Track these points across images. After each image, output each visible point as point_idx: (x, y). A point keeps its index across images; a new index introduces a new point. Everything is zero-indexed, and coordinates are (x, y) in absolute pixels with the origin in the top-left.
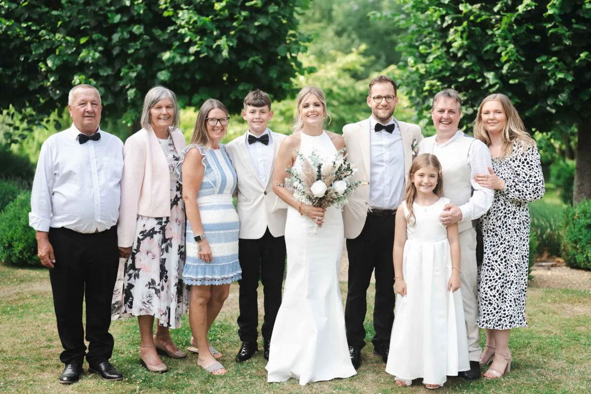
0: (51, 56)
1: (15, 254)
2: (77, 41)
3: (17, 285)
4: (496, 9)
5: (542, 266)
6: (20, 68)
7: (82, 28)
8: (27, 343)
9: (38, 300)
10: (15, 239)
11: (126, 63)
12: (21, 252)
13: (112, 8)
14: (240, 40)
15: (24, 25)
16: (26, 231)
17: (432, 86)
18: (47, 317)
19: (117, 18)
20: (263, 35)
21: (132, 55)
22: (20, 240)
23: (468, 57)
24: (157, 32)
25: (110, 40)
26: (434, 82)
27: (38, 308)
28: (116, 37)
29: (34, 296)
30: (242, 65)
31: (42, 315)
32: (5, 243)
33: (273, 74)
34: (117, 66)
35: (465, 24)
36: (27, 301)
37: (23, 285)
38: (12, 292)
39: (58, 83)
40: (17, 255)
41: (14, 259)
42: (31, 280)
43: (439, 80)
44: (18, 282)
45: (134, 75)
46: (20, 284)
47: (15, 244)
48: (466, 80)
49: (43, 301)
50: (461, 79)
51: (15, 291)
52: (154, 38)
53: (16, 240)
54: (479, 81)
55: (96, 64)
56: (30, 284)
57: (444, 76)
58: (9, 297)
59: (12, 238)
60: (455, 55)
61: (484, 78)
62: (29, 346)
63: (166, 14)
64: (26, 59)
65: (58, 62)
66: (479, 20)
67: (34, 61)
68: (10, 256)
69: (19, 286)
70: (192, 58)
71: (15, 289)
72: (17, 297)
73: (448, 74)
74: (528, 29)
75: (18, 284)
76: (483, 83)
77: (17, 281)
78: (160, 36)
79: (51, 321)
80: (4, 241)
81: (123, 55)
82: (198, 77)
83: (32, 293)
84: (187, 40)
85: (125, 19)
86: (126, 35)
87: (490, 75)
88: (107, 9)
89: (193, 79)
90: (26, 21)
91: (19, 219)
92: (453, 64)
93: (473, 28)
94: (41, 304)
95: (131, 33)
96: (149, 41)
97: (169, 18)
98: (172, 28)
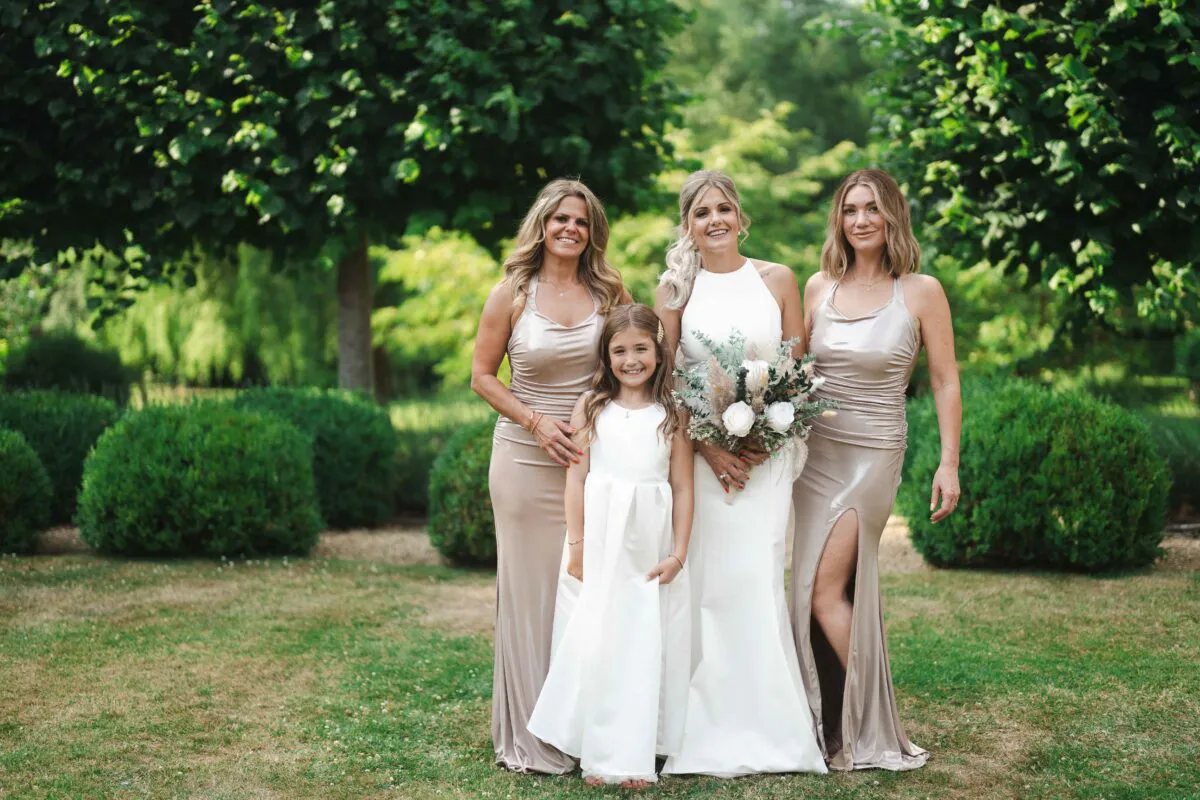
0: (176, 139)
1: (121, 532)
2: (227, 109)
3: (128, 592)
4: (1064, 14)
5: (1181, 531)
6: (116, 166)
7: (237, 81)
8: (161, 699)
9: (173, 618)
10: (119, 499)
11: (325, 148)
12: (132, 528)
14: (549, 94)
15: (124, 81)
16: (140, 486)
17: (940, 173)
18: (194, 651)
19: (306, 58)
21: (337, 129)
22: (129, 503)
23: (1010, 112)
24: (385, 83)
25: (293, 103)
26: (944, 165)
27: (175, 635)
28: (304, 98)
29: (164, 611)
31: (184, 647)
32: (100, 511)
34: (306, 153)
36: (151, 622)
37: (140, 592)
38: (120, 605)
39: (190, 192)
40: (125, 533)
41: (118, 542)
42: (155, 581)
43: (955, 159)
44: (130, 585)
45: (340, 169)
46: (134, 590)
47: (120, 511)
48: (1010, 158)
49: (182, 619)
50: (1000, 158)
51: (127, 603)
52: (381, 96)
53: (122, 504)
54: (1037, 161)
55: (267, 153)
56: (153, 588)
57: (964, 153)
58: (115, 614)
59: (114, 499)
60: (985, 109)
61: (1048, 154)
62: (166, 705)
63: (401, 46)
65: (192, 150)
66: (1030, 37)
68: (111, 535)
69: (132, 593)
70: (458, 131)
71: (125, 600)
72: (131, 615)
73: (972, 147)
74: (1133, 51)
75: (130, 589)
76: (1046, 164)
77: (127, 584)
78: (392, 89)
79: (203, 658)
80: (99, 505)
81: (320, 131)
82: (468, 172)
83: (160, 606)
84: (446, 95)
85: (322, 60)
86: (324, 93)
87: (1058, 148)
88: (285, 41)
89: (457, 175)
90: (125, 71)
91: (127, 461)
92: (983, 127)
93: (1018, 55)
94: (180, 626)
95: (333, 88)
96: (372, 101)
97: (409, 52)
98: (415, 74)
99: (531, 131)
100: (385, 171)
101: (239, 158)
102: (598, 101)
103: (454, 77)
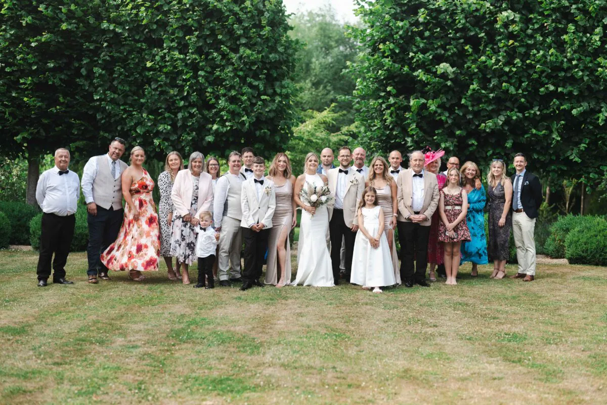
0: (139, 127)
6: (117, 134)
7: (160, 111)
11: (186, 131)
13: (178, 98)
14: (258, 118)
15: (122, 108)
19: (182, 103)
20: (272, 115)
21: (190, 126)
23: (396, 128)
24: (206, 112)
25: (176, 116)
28: (180, 115)
30: (258, 133)
33: (278, 139)
34: (179, 133)
35: (392, 108)
52: (204, 116)
55: (168, 133)
60: (388, 127)
64: (123, 129)
65: (143, 130)
67: (127, 130)
70: (229, 128)
73: (385, 138)
76: (405, 144)
78: (208, 114)
81: (184, 126)
82: (231, 140)
85: (187, 104)
86: (187, 115)
87: (408, 140)
88: (175, 98)
89: (227, 140)
90: (123, 105)
92: (387, 132)
95: (189, 113)
96: (201, 118)
97: (213, 104)
98: (215, 110)
99: (252, 128)
100: (203, 139)
101: (158, 134)
102: (272, 119)
103: (227, 112)
